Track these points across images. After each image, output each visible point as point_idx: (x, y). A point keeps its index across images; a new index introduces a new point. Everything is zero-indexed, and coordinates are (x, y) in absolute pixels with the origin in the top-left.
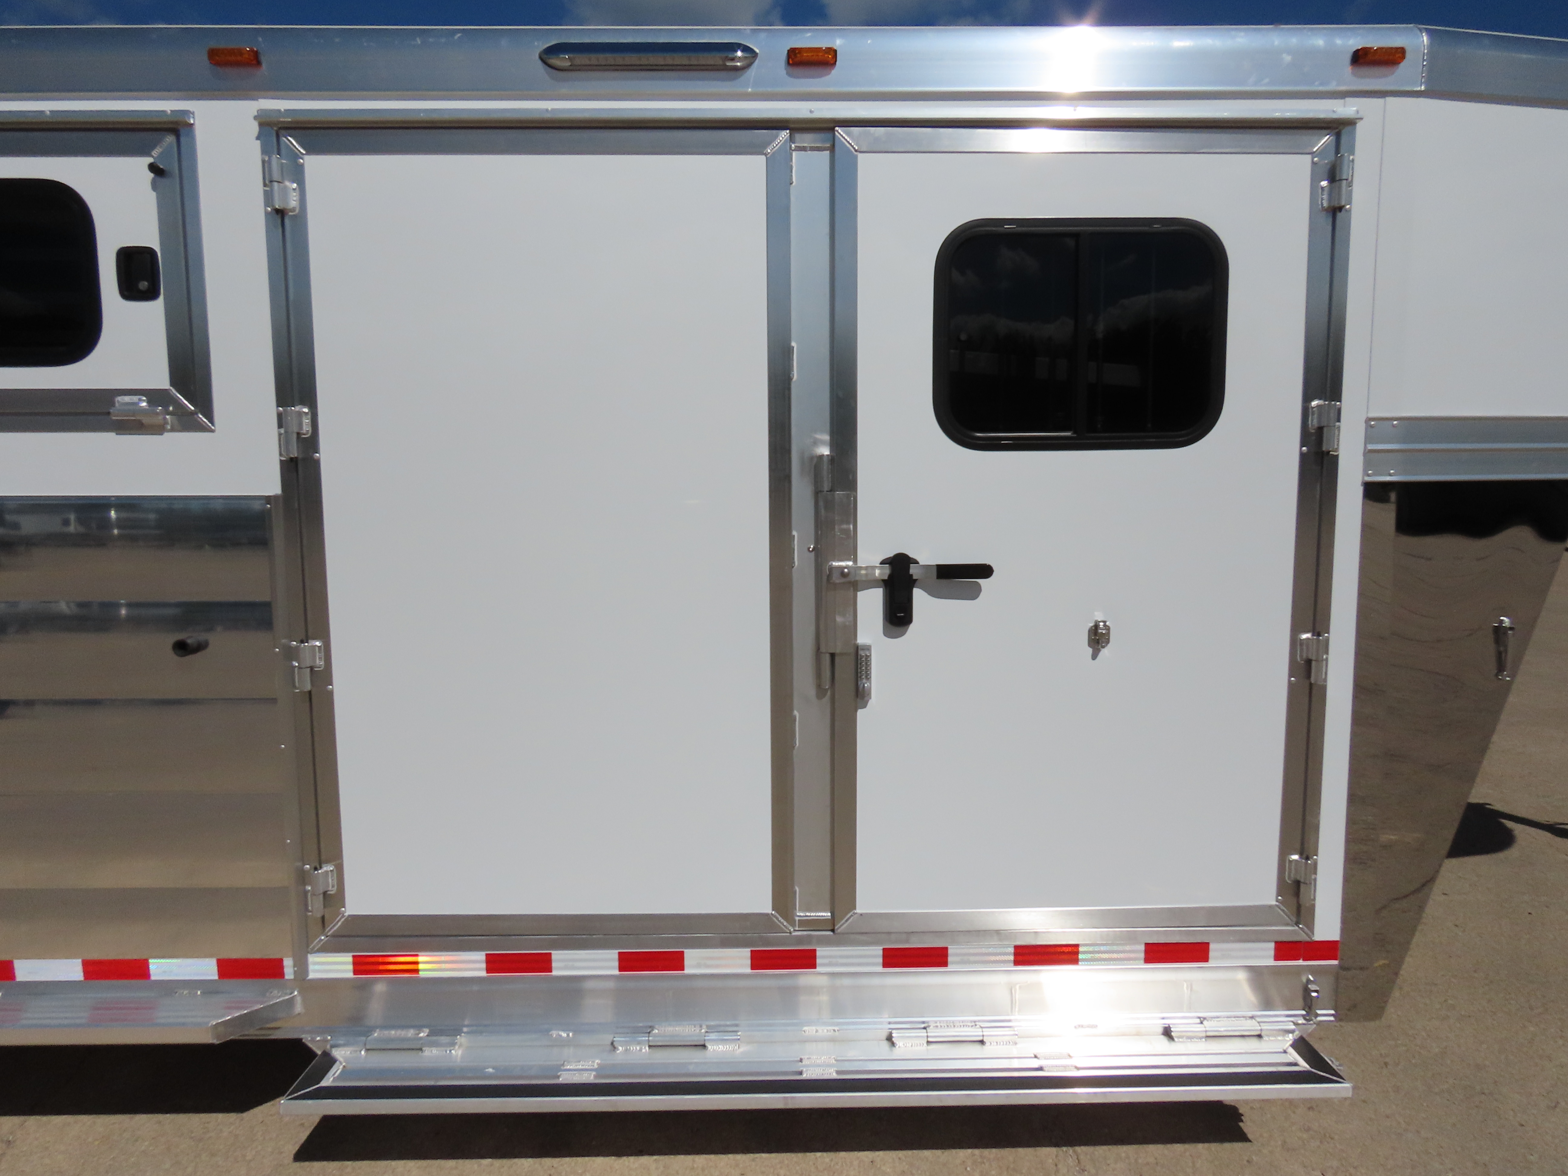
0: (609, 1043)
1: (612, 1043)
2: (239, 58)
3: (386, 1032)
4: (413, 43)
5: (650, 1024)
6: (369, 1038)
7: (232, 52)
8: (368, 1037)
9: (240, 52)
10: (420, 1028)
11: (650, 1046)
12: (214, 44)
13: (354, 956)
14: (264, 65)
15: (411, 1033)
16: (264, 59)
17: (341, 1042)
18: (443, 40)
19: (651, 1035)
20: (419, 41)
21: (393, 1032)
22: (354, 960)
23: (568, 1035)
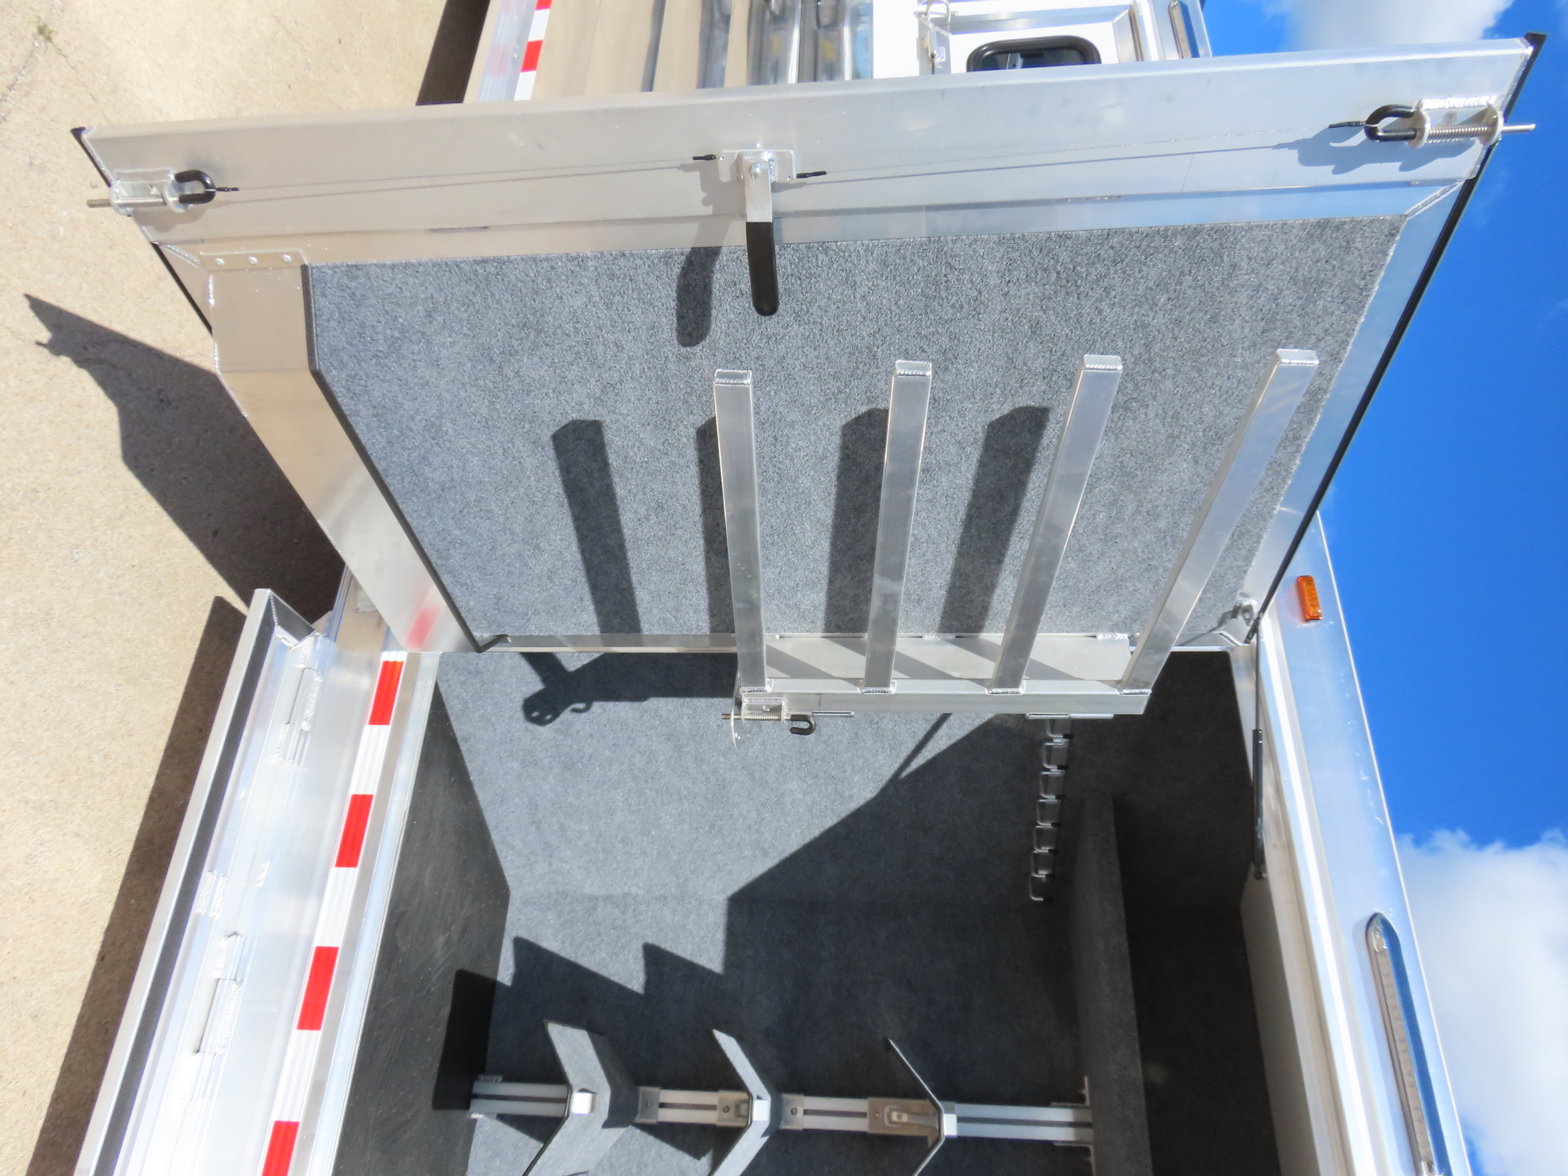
0: (237, 930)
1: (235, 934)
2: (1309, 603)
3: (317, 689)
4: (1361, 772)
5: (245, 982)
6: (315, 672)
7: (1314, 598)
8: (317, 671)
9: (1316, 605)
10: (313, 722)
11: (218, 980)
12: (1317, 581)
13: (402, 663)
14: (1306, 625)
15: (309, 713)
16: (1312, 624)
17: (318, 646)
18: (1372, 805)
19: (232, 982)
20: (1365, 778)
21: (315, 695)
22: (399, 663)
23: (259, 881)
